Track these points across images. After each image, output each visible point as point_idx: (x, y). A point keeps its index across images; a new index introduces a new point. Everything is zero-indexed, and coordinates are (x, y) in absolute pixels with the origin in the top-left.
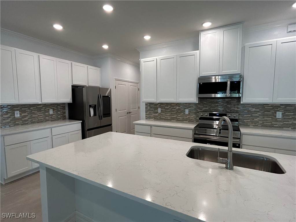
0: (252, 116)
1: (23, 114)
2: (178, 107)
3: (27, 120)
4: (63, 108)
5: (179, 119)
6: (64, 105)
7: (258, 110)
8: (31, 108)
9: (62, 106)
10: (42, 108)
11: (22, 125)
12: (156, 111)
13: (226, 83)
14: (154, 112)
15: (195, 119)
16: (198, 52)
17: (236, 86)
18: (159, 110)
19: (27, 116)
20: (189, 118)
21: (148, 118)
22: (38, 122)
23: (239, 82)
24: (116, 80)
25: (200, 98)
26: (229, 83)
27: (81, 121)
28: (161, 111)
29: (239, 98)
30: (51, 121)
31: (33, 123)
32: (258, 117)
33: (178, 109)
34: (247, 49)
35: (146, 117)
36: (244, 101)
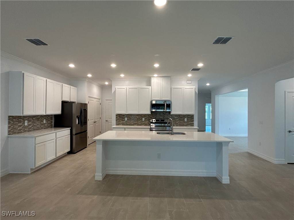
0: (175, 121)
1: (29, 123)
2: (138, 117)
3: (31, 128)
4: (51, 119)
5: (139, 124)
6: (51, 116)
7: (178, 118)
8: (34, 118)
9: (51, 117)
10: (39, 118)
11: (28, 131)
12: (124, 119)
13: (165, 104)
14: (122, 120)
15: (148, 123)
16: (150, 87)
17: (169, 106)
18: (126, 119)
19: (31, 124)
20: (145, 123)
21: (117, 124)
22: (37, 130)
23: (170, 104)
24: (89, 97)
25: (152, 112)
26: (166, 104)
27: (70, 128)
28: (127, 119)
29: (170, 112)
30: (44, 128)
31: (34, 130)
32: (178, 121)
33: (138, 118)
34: (172, 89)
35: (116, 123)
36: (172, 113)
